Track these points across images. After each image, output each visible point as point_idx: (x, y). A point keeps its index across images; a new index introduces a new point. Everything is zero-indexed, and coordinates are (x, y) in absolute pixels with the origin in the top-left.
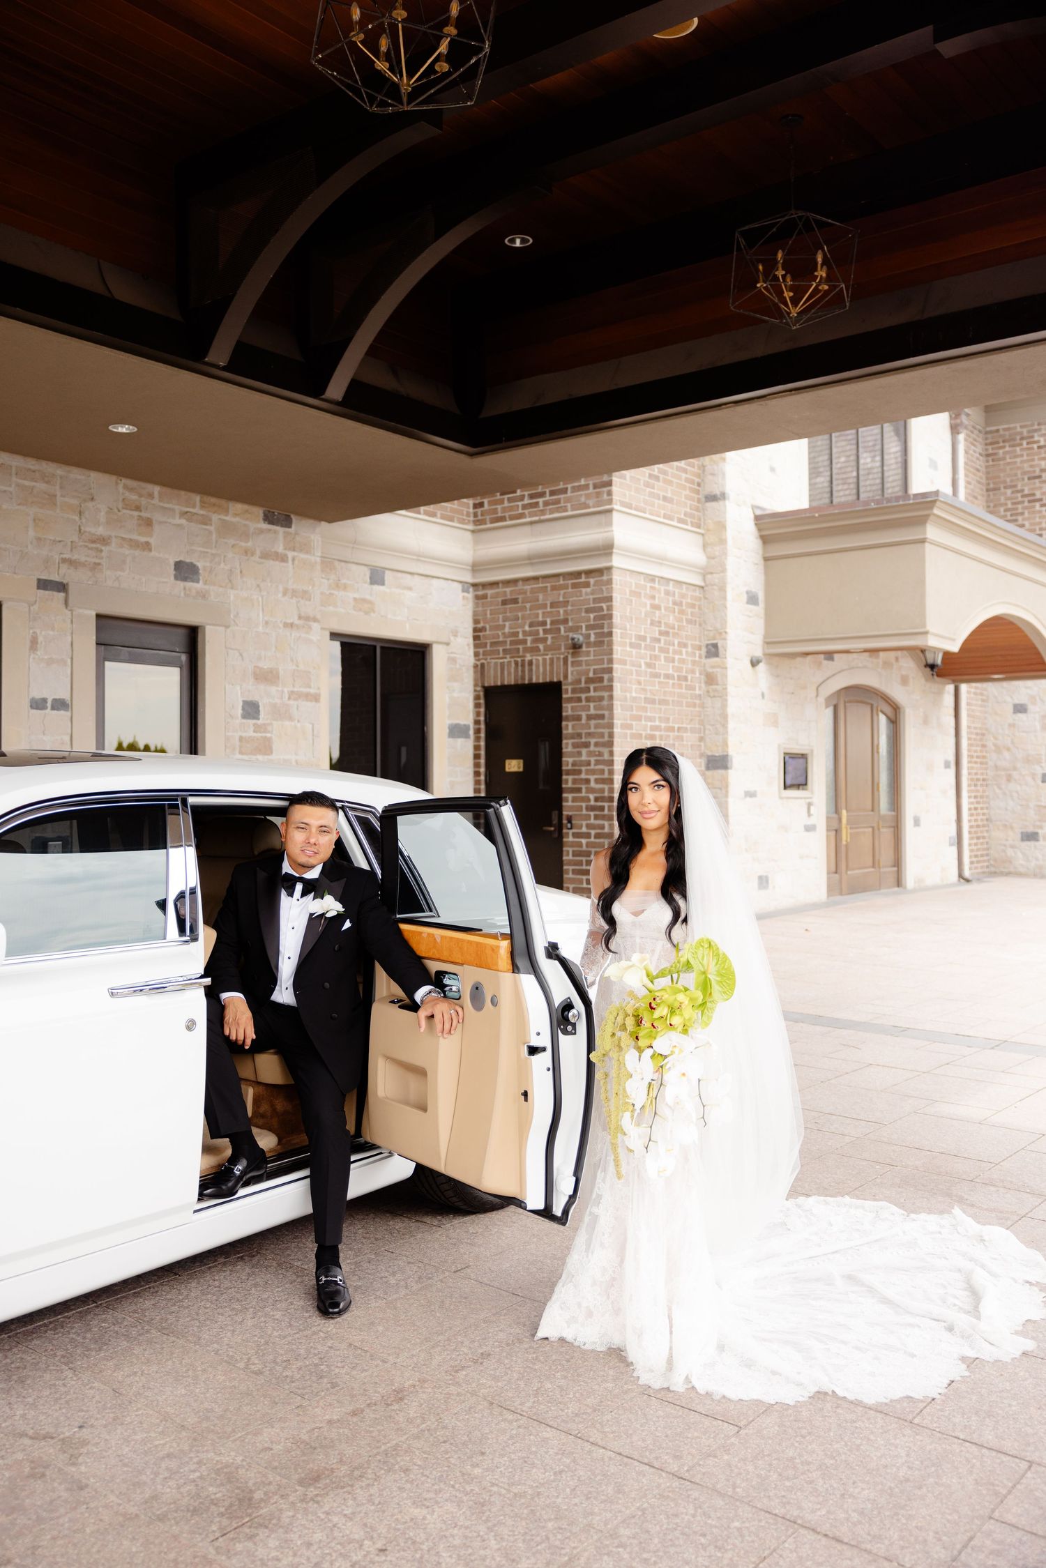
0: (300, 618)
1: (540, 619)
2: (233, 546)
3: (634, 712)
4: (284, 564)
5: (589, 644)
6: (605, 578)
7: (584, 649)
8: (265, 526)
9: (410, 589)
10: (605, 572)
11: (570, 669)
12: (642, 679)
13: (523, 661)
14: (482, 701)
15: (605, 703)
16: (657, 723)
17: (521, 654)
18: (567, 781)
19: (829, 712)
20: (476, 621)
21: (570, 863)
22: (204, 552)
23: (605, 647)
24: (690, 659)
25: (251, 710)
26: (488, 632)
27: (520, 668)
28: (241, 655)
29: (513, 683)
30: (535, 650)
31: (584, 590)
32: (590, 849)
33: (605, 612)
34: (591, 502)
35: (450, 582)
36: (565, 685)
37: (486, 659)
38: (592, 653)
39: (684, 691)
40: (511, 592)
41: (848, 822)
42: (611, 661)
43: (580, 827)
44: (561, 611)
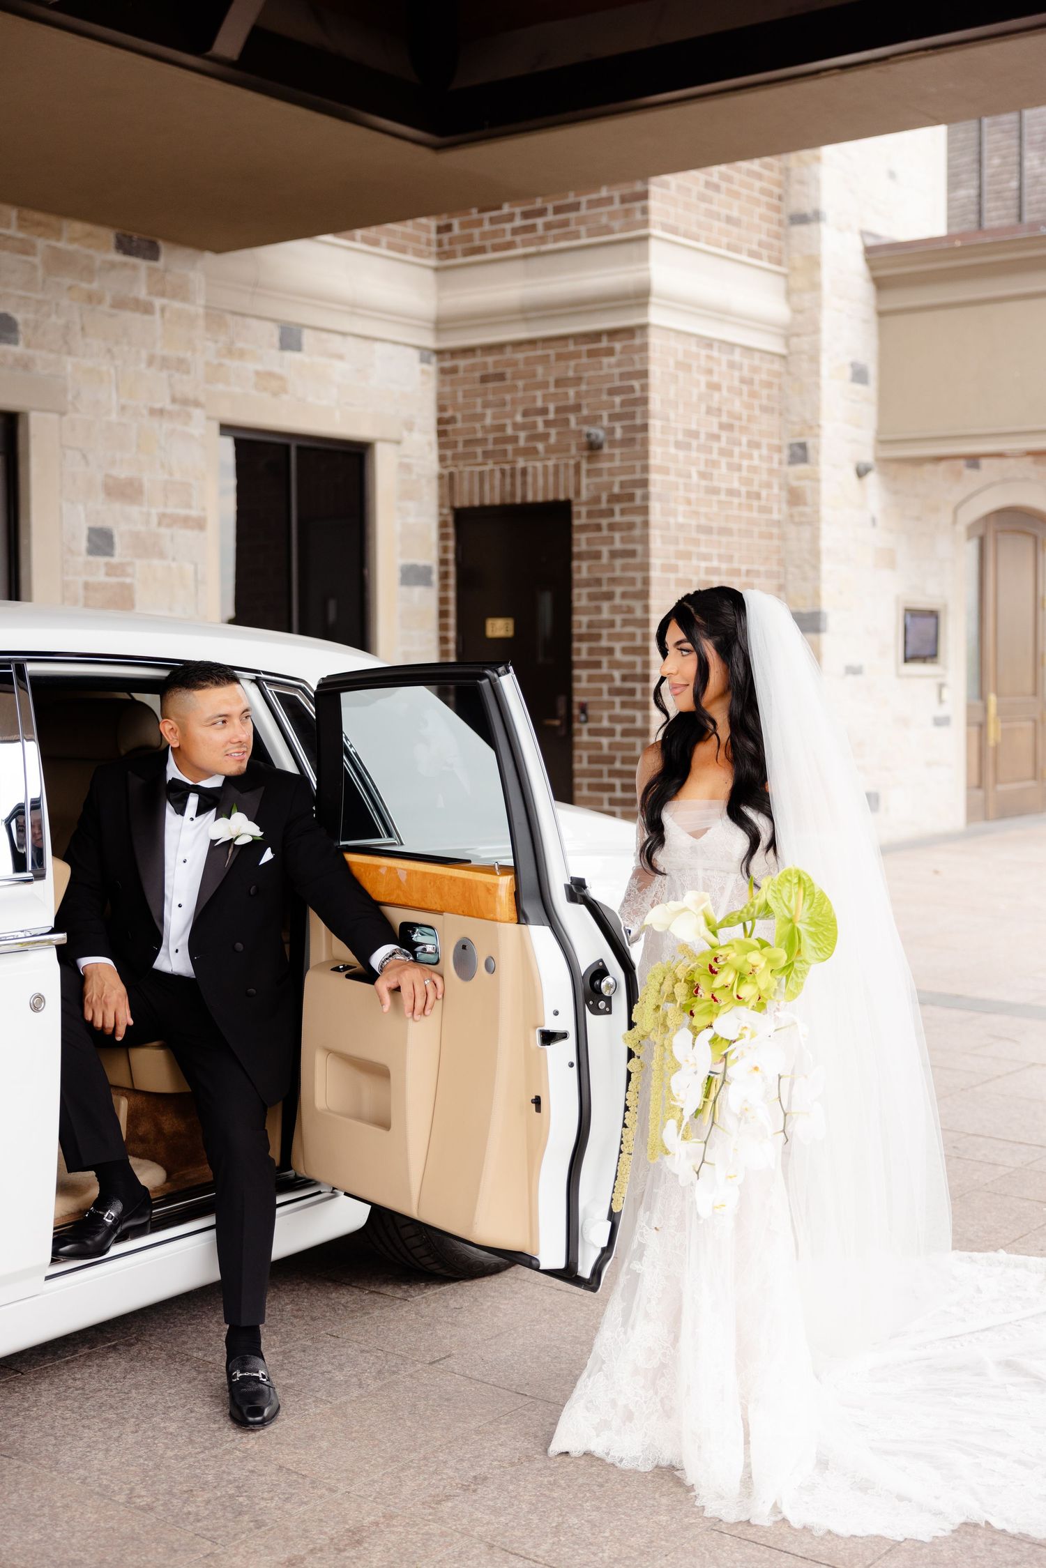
0: (174, 400)
1: (539, 404)
2: (70, 288)
3: (681, 547)
4: (147, 317)
5: (613, 443)
6: (637, 341)
7: (606, 450)
8: (119, 258)
9: (340, 357)
10: (638, 333)
11: (584, 481)
12: (693, 496)
13: (513, 469)
14: (451, 530)
15: (637, 532)
16: (715, 563)
17: (510, 456)
18: (579, 650)
19: (972, 548)
20: (441, 408)
21: (585, 774)
22: (21, 297)
23: (638, 448)
24: (765, 465)
25: (101, 541)
26: (459, 425)
27: (508, 480)
28: (84, 457)
29: (497, 501)
30: (530, 452)
31: (606, 360)
32: (613, 753)
33: (638, 394)
34: (616, 224)
35: (401, 348)
36: (579, 504)
37: (456, 466)
38: (618, 457)
39: (755, 514)
40: (496, 363)
41: (999, 713)
42: (646, 469)
43: (600, 720)
44: (572, 392)
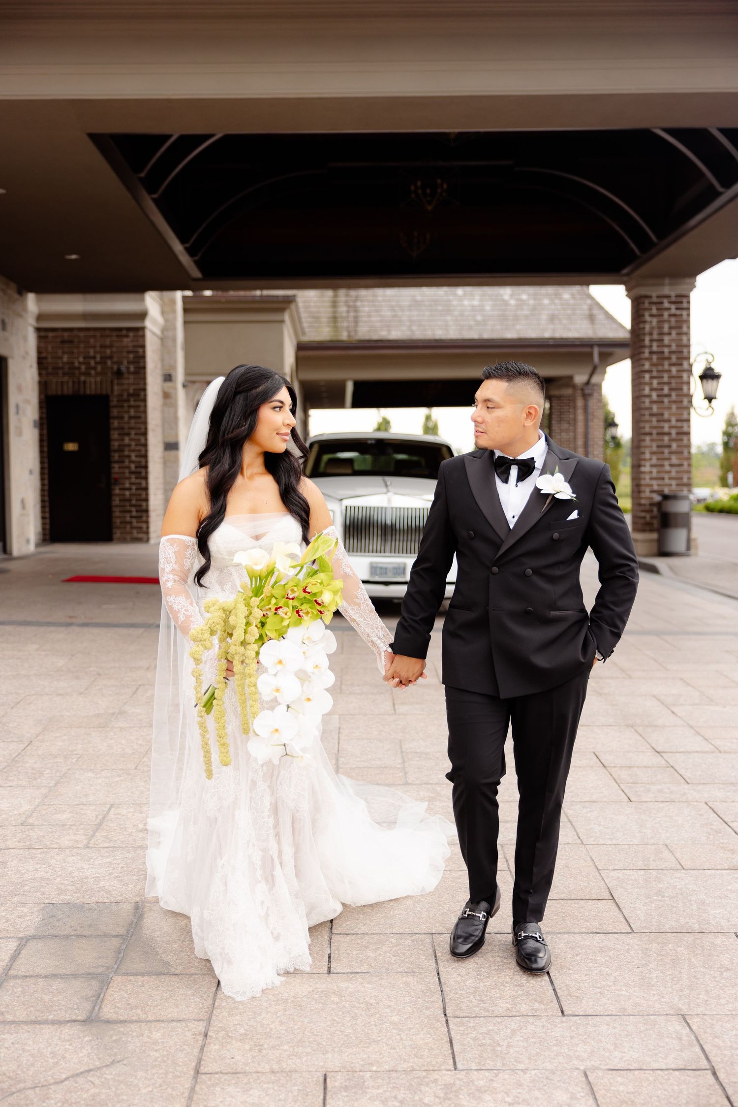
1: (92, 353)
3: (151, 415)
5: (129, 373)
6: (140, 333)
7: (126, 376)
10: (141, 329)
11: (116, 388)
13: (79, 382)
14: (45, 405)
15: (142, 409)
16: (155, 422)
17: (77, 375)
18: (113, 457)
20: (39, 353)
21: (117, 506)
23: (141, 375)
25: (18, 409)
26: (49, 360)
27: (76, 385)
30: (87, 374)
31: (126, 340)
32: (131, 498)
33: (141, 354)
36: (113, 396)
37: (49, 378)
38: (131, 379)
40: (68, 336)
42: (145, 384)
43: (124, 484)
44: (108, 351)
